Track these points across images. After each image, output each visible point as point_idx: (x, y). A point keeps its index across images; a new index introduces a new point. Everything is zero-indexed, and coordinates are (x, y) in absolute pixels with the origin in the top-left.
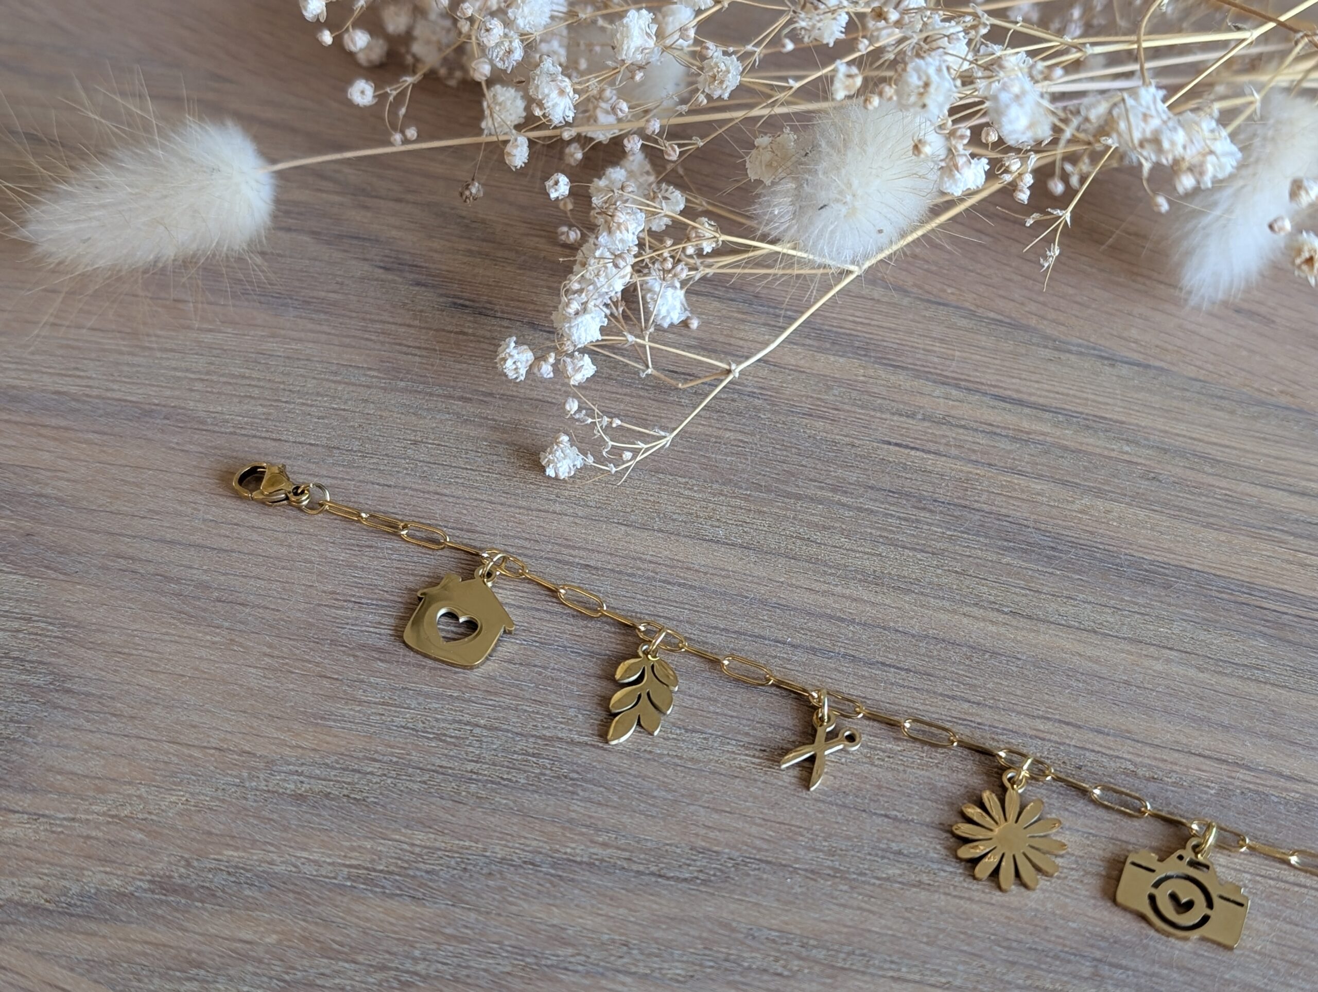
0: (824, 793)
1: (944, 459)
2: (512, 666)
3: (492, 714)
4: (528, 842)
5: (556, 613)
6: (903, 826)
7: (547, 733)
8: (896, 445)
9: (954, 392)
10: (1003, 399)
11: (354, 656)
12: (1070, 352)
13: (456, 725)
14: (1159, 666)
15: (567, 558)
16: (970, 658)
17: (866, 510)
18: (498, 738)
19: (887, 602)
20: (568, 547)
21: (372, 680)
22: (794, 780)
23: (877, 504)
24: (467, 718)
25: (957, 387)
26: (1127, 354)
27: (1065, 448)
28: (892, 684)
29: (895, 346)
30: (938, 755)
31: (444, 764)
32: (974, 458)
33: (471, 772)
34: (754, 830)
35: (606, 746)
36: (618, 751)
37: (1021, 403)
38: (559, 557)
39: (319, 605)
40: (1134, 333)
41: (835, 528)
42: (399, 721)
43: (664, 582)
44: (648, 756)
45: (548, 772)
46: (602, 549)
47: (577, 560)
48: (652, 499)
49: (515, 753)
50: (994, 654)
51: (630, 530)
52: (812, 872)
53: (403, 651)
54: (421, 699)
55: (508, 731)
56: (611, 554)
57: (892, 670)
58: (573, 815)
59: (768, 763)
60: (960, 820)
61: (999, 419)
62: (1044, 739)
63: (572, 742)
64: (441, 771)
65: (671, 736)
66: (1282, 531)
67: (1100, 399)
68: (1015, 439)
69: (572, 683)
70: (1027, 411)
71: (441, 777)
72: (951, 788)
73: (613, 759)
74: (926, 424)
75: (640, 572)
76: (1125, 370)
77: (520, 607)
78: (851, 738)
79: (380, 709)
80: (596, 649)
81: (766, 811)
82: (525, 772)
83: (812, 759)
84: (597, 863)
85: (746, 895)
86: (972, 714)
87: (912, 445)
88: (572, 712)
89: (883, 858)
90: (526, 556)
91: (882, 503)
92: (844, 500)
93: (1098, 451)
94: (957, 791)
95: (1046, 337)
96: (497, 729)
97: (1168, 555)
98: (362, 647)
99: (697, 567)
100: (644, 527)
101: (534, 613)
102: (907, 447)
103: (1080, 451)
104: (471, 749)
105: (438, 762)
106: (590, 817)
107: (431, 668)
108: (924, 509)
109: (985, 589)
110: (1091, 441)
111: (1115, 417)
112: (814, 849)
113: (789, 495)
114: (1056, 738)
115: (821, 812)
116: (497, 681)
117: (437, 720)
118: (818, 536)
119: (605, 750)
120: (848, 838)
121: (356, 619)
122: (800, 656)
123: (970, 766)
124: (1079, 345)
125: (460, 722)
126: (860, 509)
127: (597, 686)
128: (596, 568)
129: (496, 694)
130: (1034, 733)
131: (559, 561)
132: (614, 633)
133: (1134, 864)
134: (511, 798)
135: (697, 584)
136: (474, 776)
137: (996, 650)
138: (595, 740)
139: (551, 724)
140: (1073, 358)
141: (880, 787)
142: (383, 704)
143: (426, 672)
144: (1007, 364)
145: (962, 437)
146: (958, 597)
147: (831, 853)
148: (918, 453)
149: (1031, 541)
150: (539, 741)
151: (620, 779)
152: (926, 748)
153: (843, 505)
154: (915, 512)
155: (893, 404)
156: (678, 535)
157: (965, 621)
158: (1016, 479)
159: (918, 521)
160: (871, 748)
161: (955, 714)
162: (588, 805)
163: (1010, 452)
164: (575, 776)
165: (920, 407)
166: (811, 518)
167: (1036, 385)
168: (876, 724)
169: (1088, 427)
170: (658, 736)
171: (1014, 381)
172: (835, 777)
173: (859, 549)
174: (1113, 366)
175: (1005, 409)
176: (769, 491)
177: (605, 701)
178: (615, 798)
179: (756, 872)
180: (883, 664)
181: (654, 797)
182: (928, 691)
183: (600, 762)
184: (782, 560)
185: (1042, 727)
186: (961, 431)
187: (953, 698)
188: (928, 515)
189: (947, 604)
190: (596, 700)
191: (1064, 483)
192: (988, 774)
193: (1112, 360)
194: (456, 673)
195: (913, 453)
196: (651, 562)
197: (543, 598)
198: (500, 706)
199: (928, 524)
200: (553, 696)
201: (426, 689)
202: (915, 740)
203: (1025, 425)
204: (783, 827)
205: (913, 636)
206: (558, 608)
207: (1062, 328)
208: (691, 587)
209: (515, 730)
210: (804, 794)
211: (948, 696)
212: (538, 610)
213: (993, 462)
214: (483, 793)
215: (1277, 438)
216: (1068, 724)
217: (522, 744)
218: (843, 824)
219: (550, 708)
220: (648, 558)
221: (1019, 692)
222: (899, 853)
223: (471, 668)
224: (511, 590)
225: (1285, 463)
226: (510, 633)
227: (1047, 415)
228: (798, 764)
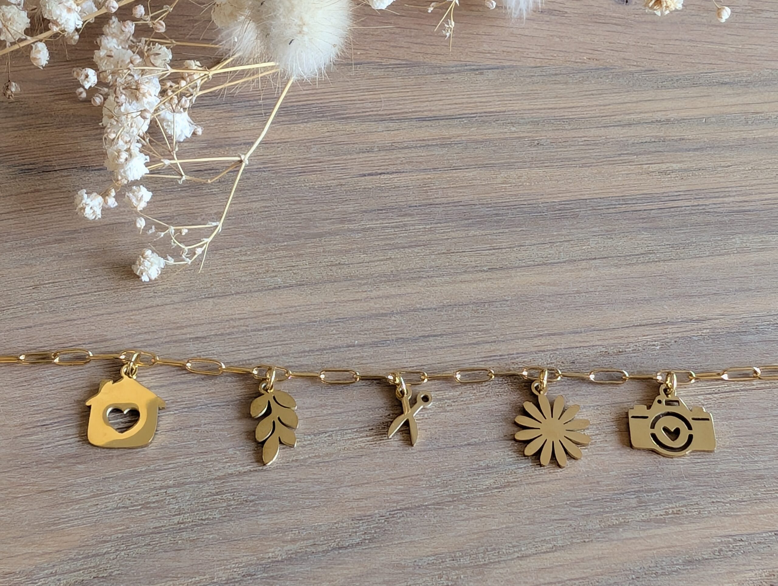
0: (424, 444)
1: (404, 174)
2: (174, 433)
3: (175, 474)
4: (240, 560)
5: (190, 381)
6: (482, 447)
7: (219, 474)
8: (370, 175)
9: (391, 125)
10: (424, 119)
11: (58, 468)
12: (452, 72)
13: (154, 493)
14: (592, 274)
15: (181, 337)
16: (476, 311)
17: (369, 228)
18: (187, 490)
19: (409, 290)
20: (178, 328)
21: (79, 481)
22: (400, 443)
23: (374, 222)
24: (159, 484)
25: (391, 120)
26: (488, 63)
27: (476, 142)
28: (435, 349)
29: (340, 103)
30: (484, 388)
31: (157, 525)
32: (422, 167)
33: (178, 523)
34: (389, 489)
35: (265, 468)
36: (274, 468)
37: (436, 119)
38: (174, 338)
39: (16, 438)
40: (486, 47)
41: (354, 249)
42: (110, 505)
43: (255, 330)
44: (296, 464)
45: (232, 503)
46: (202, 322)
47: (188, 336)
48: (221, 271)
49: (203, 497)
50: (491, 303)
51: (216, 300)
52: (438, 504)
53: (92, 451)
54: (120, 482)
55: (192, 483)
56: (210, 323)
57: (431, 338)
58: (264, 528)
59: (378, 437)
60: (516, 429)
61: (427, 134)
62: (544, 351)
63: (240, 474)
64: (157, 531)
65: (305, 443)
66: (627, 154)
67: (484, 100)
68: (443, 146)
69: (222, 430)
70: (442, 122)
71: (158, 535)
72: (501, 408)
73: (273, 475)
74: (383, 153)
75: (236, 330)
76: (490, 75)
77: (161, 386)
78: (426, 399)
79: (94, 501)
80: (229, 398)
81: (391, 472)
82: (216, 508)
83: (407, 424)
84: (293, 556)
85: (402, 539)
86: (494, 351)
87: (379, 171)
88: (231, 451)
89: (479, 474)
90: (150, 346)
91: (377, 220)
92: (351, 226)
93: (497, 136)
94: (505, 409)
95: (433, 67)
96: (184, 484)
97: (568, 195)
98: (61, 458)
99: (273, 311)
100: (224, 295)
101: (174, 386)
102: (377, 174)
103: (486, 140)
104: (171, 506)
105: (152, 525)
106: (276, 524)
107: (118, 456)
108: (405, 215)
109: (467, 259)
110: (490, 131)
111: (498, 109)
112: (433, 487)
113: (315, 236)
114: (551, 347)
115: (427, 458)
116: (168, 448)
117: (138, 494)
118: (345, 259)
119: (265, 470)
120: (451, 470)
121: (47, 438)
122: (369, 351)
123: (507, 388)
124: (456, 66)
125: (155, 489)
126: (364, 230)
127: (241, 426)
128: (204, 338)
129: (172, 458)
130: (536, 349)
131: (176, 342)
132: (236, 382)
133: (633, 417)
134: (214, 532)
135: (278, 324)
136: (182, 526)
137: (491, 299)
138: (255, 466)
139: (220, 466)
140: (455, 76)
141: (457, 426)
142: (94, 496)
143: (114, 460)
144: (415, 93)
145: (409, 155)
146: (452, 271)
147: (445, 485)
148: (386, 176)
149: (482, 214)
150: (217, 482)
151: (284, 488)
152: (474, 387)
153: (352, 231)
154: (401, 219)
155: (356, 146)
156: (251, 292)
157: (463, 286)
158: (455, 174)
159: (405, 225)
160: (440, 400)
161: (483, 355)
162: (270, 516)
163: (443, 156)
164: (253, 498)
165: (374, 142)
166: (335, 247)
167: (441, 103)
168: (436, 381)
169: (484, 122)
170: (298, 447)
171: (425, 104)
172: (426, 430)
173: (376, 259)
174: (482, 74)
175: (428, 126)
176: (299, 238)
177: (251, 435)
178: (286, 503)
179: (402, 519)
180: (424, 336)
181: (313, 492)
182: (460, 345)
183: (265, 481)
184: (329, 286)
185: (540, 344)
186: (406, 151)
187: (477, 344)
188: (409, 219)
189: (447, 278)
190: (244, 436)
191: (485, 166)
192: (520, 389)
193: (479, 70)
194: (137, 452)
195: (382, 177)
196: (240, 319)
197: (176, 373)
198: (179, 466)
199: (413, 225)
200: (213, 445)
201: (120, 473)
202: (465, 384)
203: (446, 133)
204: (406, 479)
205: (436, 309)
206: (190, 377)
207: (440, 57)
208: (276, 328)
209: (197, 480)
210: (410, 450)
211: (474, 344)
212: (176, 384)
213: (435, 166)
214: (194, 536)
215: (600, 92)
216: (554, 334)
217: (206, 488)
218: (444, 461)
219: (215, 454)
220: (237, 316)
221: (516, 324)
222: (488, 467)
223: (146, 446)
224: (151, 375)
225: (611, 107)
226: (163, 408)
227: (456, 122)
228: (399, 431)
